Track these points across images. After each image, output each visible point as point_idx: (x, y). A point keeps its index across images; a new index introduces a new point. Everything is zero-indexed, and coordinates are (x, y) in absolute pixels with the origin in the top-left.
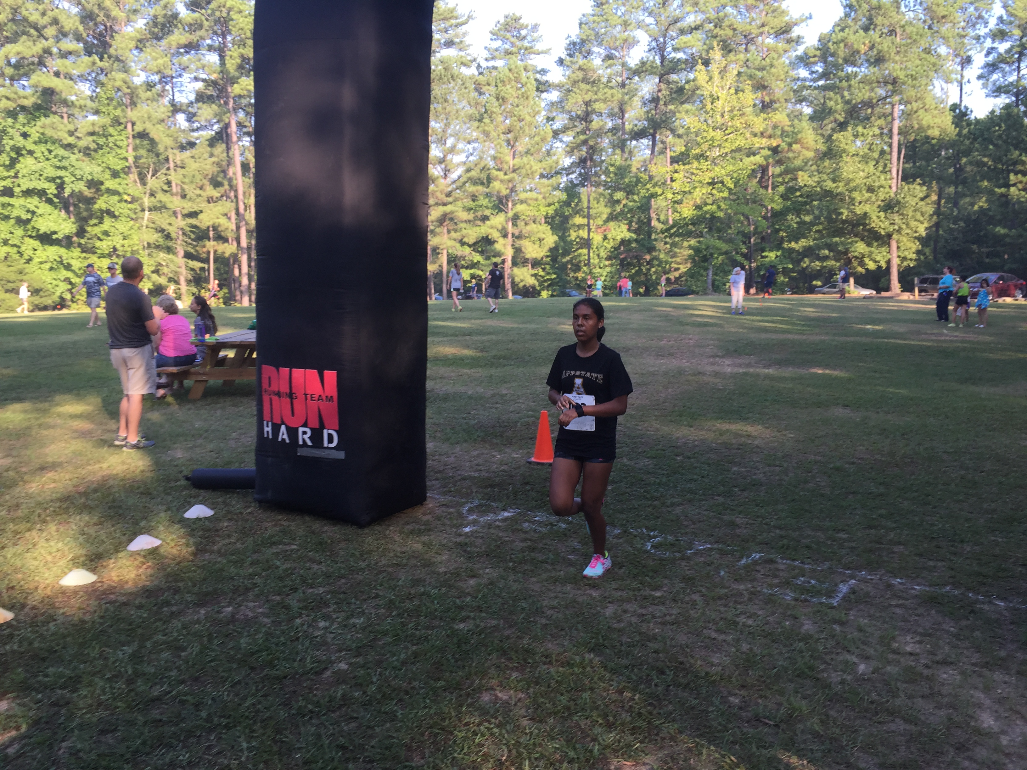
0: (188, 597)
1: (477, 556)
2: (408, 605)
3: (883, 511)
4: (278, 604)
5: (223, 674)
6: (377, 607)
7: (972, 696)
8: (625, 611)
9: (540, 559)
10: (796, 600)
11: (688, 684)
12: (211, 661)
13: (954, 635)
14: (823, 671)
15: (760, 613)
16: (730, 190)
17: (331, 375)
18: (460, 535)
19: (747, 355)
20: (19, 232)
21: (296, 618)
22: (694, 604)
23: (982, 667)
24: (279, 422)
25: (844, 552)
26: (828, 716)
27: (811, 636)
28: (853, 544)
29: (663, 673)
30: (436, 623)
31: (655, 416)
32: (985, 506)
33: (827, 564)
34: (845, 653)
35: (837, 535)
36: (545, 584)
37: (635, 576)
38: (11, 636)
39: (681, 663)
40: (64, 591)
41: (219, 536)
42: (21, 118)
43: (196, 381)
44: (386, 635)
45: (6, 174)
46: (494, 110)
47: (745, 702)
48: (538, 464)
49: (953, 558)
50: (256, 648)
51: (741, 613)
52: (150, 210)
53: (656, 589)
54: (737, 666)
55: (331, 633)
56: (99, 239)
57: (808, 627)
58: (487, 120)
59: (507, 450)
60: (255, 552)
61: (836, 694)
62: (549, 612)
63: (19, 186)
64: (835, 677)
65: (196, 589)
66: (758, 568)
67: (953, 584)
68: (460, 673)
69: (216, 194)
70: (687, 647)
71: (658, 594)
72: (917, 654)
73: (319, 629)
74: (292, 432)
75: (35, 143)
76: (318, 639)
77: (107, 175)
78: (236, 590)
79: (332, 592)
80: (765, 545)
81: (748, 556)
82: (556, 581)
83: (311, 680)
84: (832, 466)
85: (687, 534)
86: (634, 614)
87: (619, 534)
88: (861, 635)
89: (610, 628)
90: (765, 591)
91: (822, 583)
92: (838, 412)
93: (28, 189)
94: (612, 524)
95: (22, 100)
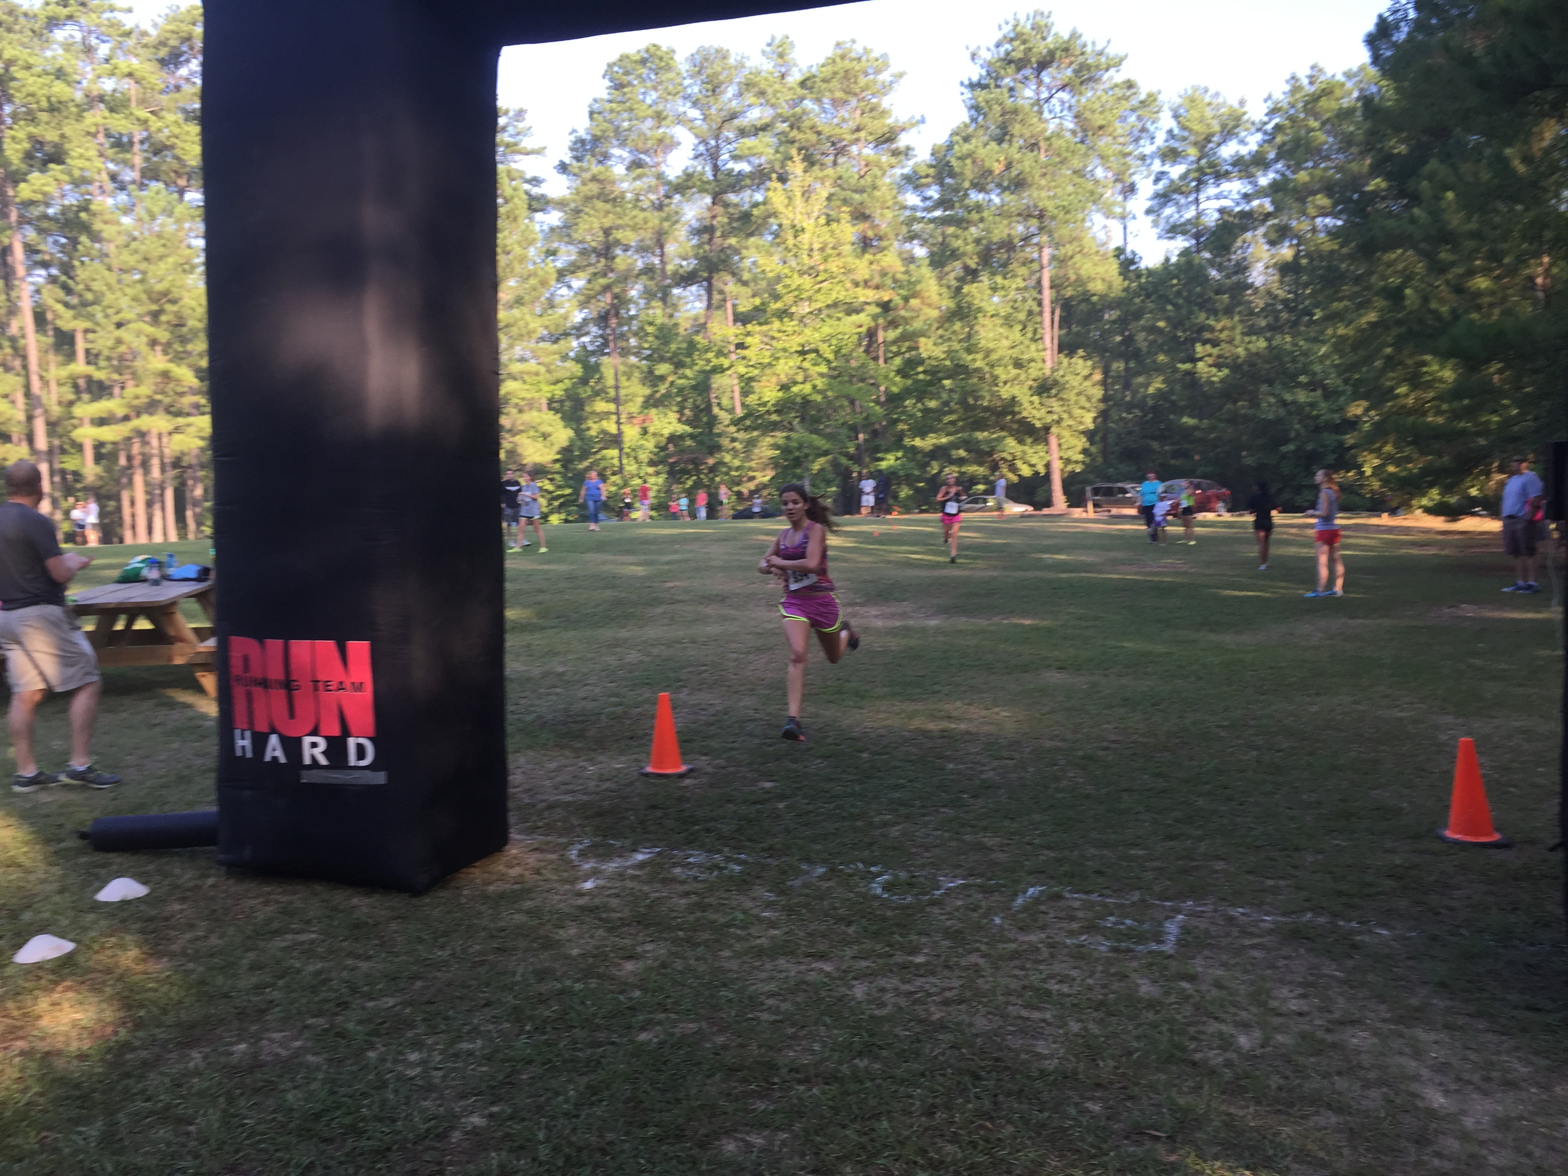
0: (161, 1034)
1: (623, 925)
3: (1177, 814)
4: (325, 1030)
6: (495, 1020)
7: (1403, 1066)
8: (883, 990)
9: (722, 920)
10: (1115, 950)
11: (1021, 1091)
13: (1343, 982)
14: (1195, 1051)
15: (1074, 973)
17: (359, 649)
18: (581, 895)
19: (897, 600)
21: (368, 1049)
22: (977, 969)
23: (1397, 1023)
25: (1149, 875)
26: (1231, 1116)
27: (1158, 1002)
28: (1157, 864)
30: (602, 1036)
32: (1305, 798)
33: (1136, 896)
34: (1212, 1021)
35: (1131, 852)
36: (746, 959)
37: (876, 935)
39: (997, 1060)
41: (173, 928)
44: (530, 1062)
47: (1111, 1108)
48: (661, 776)
49: (1295, 873)
50: (319, 1107)
51: (1048, 977)
53: (914, 951)
54: (1076, 1056)
55: (435, 1069)
57: (1146, 988)
59: (601, 758)
60: (249, 949)
62: (771, 1002)
64: (1216, 1058)
65: (170, 1019)
66: (1043, 908)
67: (1312, 910)
70: (995, 1034)
71: (920, 960)
72: (1307, 1014)
73: (412, 1065)
76: (418, 1082)
78: (242, 1015)
79: (410, 1004)
80: (1040, 873)
81: (1025, 892)
82: (760, 953)
83: (433, 1148)
84: (1080, 753)
85: (923, 866)
86: (897, 992)
87: (825, 873)
88: (1224, 992)
89: (872, 1017)
90: (1068, 941)
91: (1141, 922)
92: (1054, 677)
94: (809, 861)
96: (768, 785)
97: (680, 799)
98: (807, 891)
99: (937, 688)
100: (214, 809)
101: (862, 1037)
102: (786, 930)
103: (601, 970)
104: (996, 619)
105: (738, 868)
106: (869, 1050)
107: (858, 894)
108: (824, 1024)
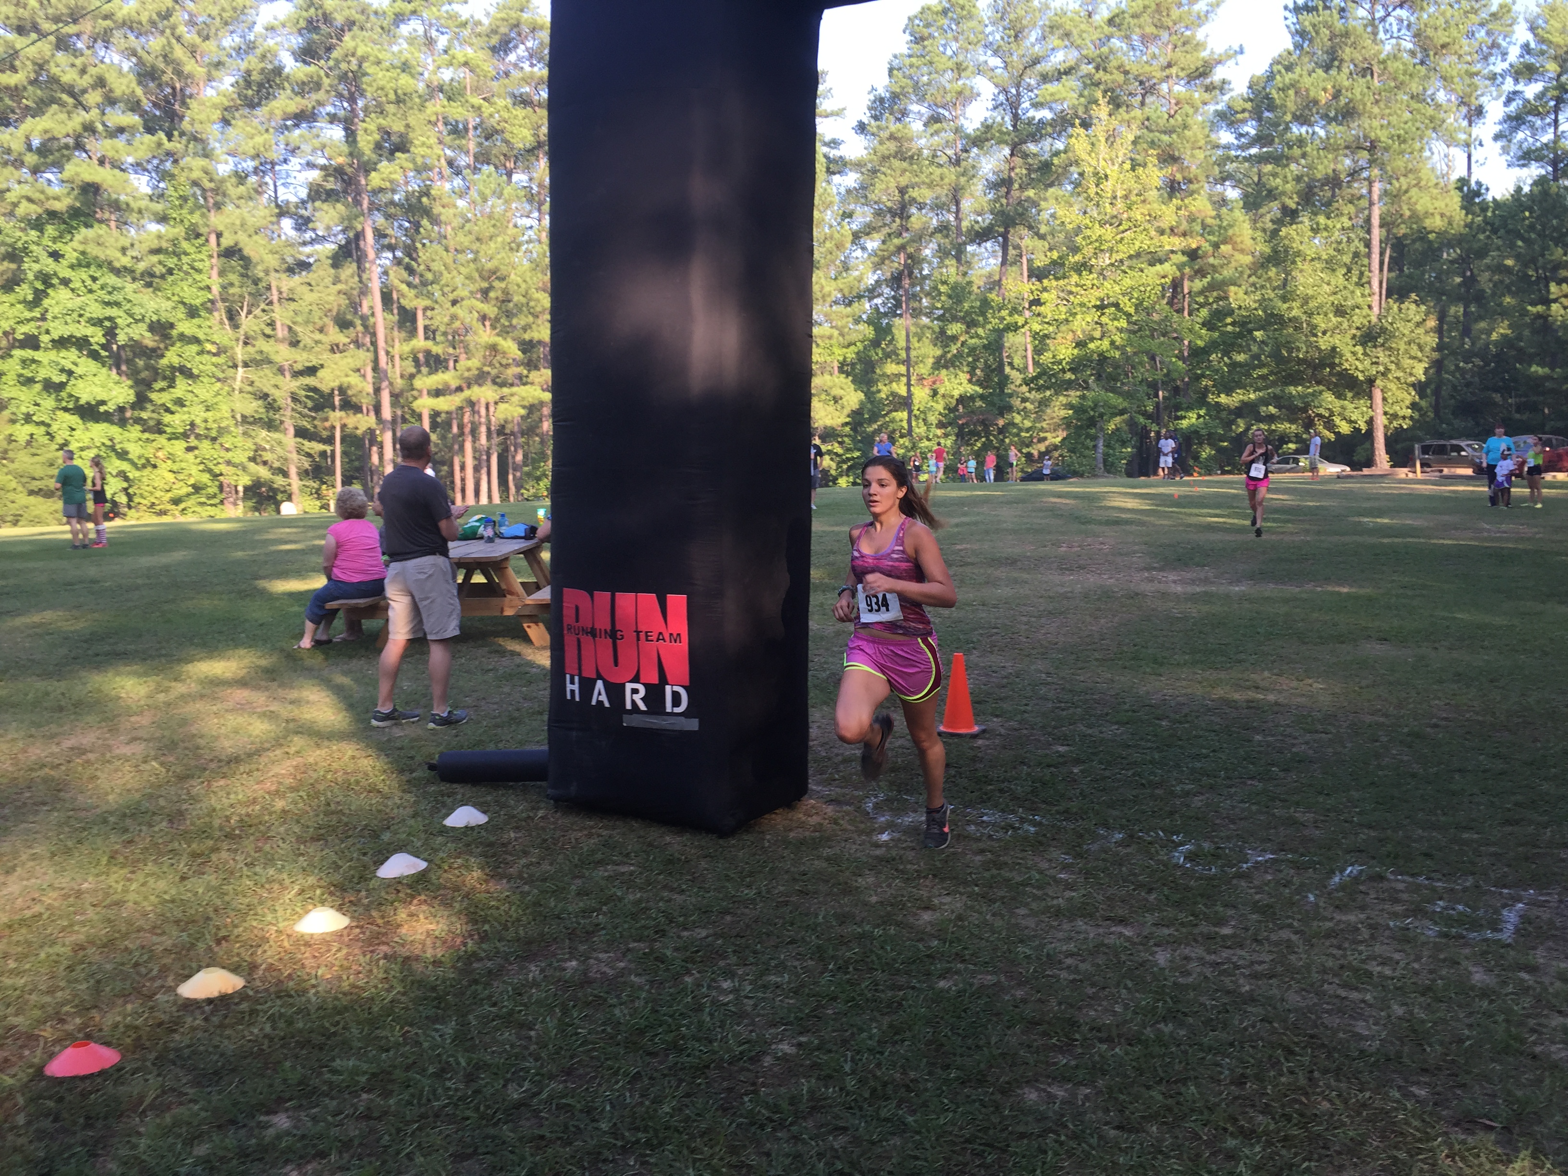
0: (503, 947)
1: (920, 877)
2: (848, 953)
3: (1518, 798)
4: (646, 954)
6: (800, 956)
8: (1187, 958)
9: (1018, 879)
10: (1446, 935)
11: (1339, 1069)
14: (1536, 1043)
15: (1397, 956)
16: (1128, 315)
18: (878, 846)
19: (1198, 565)
20: (49, 402)
21: (684, 974)
22: (1289, 945)
25: (1485, 861)
27: (1492, 991)
28: (1494, 849)
30: (902, 980)
31: (1097, 660)
33: (1469, 882)
35: (1463, 836)
36: (1043, 917)
37: (1178, 904)
38: (253, 1012)
39: (1312, 1037)
40: (306, 942)
41: (510, 854)
42: (50, 230)
44: (834, 999)
45: (28, 315)
47: (1439, 1094)
48: (953, 735)
50: (643, 1023)
51: (1369, 958)
52: (246, 365)
53: (1219, 923)
54: (1399, 1039)
55: (746, 997)
56: (168, 410)
57: (1479, 977)
60: (575, 877)
62: (1069, 961)
63: (48, 332)
64: (1558, 1053)
65: (511, 935)
66: (1362, 888)
69: (342, 338)
70: (1309, 1011)
71: (1226, 931)
73: (725, 992)
74: (616, 691)
75: (72, 267)
76: (731, 1008)
77: (181, 313)
78: (572, 935)
79: (721, 936)
80: (1359, 852)
81: (1342, 871)
82: (1058, 913)
83: (748, 1070)
84: (1406, 730)
85: (1229, 838)
86: (1202, 961)
87: (1123, 839)
89: (1175, 983)
90: (1391, 924)
91: (1475, 909)
92: (1374, 649)
93: (61, 338)
94: (1106, 826)
95: (51, 202)
96: (1061, 749)
97: (974, 759)
98: (1103, 856)
99: (1242, 656)
100: (545, 748)
101: (1165, 1002)
102: (1083, 892)
103: (900, 918)
104: (1309, 587)
105: (1032, 829)
106: (1171, 1016)
107: (1159, 862)
108: (1126, 987)
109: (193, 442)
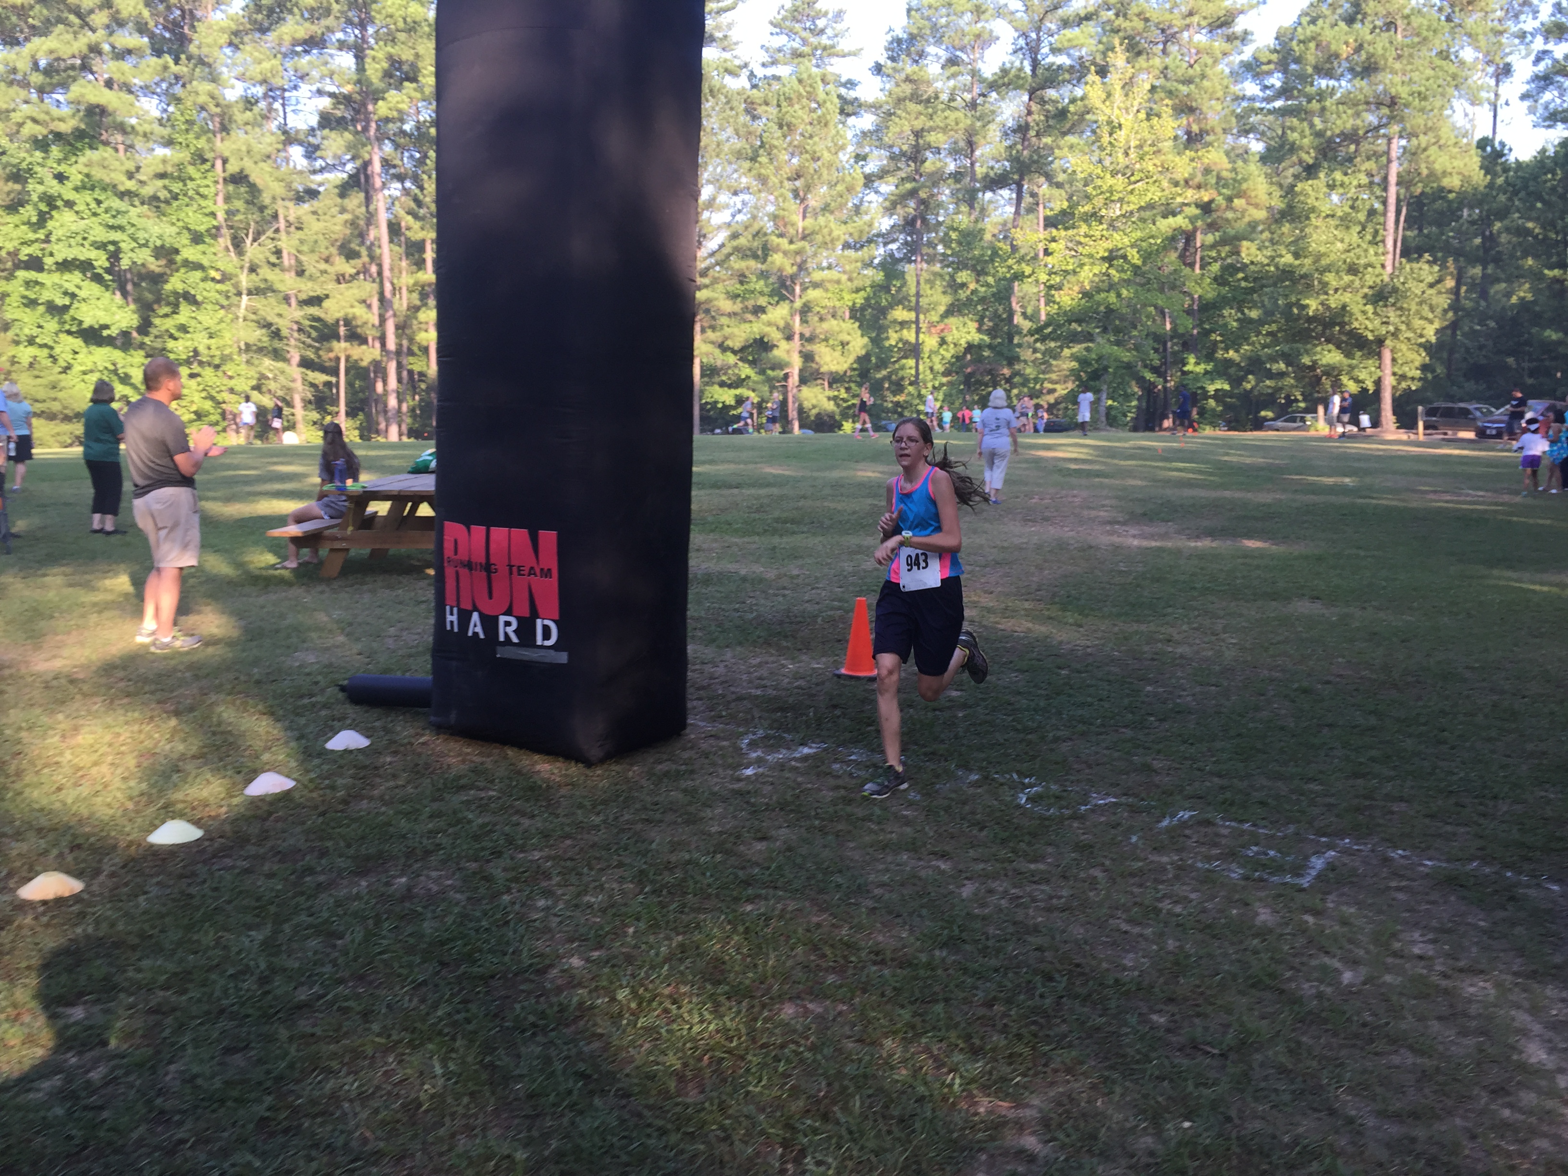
0: (341, 862)
1: (766, 810)
2: (668, 878)
3: (1374, 753)
4: (475, 873)
5: (401, 970)
6: (621, 880)
7: (1513, 1019)
8: (991, 892)
9: (860, 815)
11: (1090, 995)
12: (380, 953)
13: (1484, 932)
14: (1290, 980)
15: (1193, 896)
16: (1136, 268)
18: (739, 780)
19: (1162, 520)
20: (52, 325)
21: (503, 893)
22: (1094, 881)
23: (1528, 977)
24: (470, 608)
25: (1317, 810)
26: (1299, 1043)
27: (1271, 931)
28: (1332, 800)
29: (1051, 979)
30: (710, 904)
32: (1530, 747)
33: (1291, 829)
34: (1322, 954)
35: (1306, 787)
36: (871, 850)
37: (1004, 841)
38: (83, 914)
39: (1078, 965)
40: (155, 852)
41: (380, 776)
42: (55, 151)
43: (332, 550)
44: (637, 919)
45: (32, 236)
46: (775, 143)
47: (1175, 1022)
48: (851, 677)
49: (1482, 821)
50: (446, 935)
51: (1165, 896)
52: (250, 293)
53: (1034, 861)
54: (1161, 971)
55: (556, 915)
56: (172, 336)
57: (1264, 916)
58: (763, 159)
59: (804, 657)
60: (434, 800)
61: (1310, 1013)
62: (878, 891)
63: (51, 254)
64: (1308, 988)
65: (352, 851)
66: (1187, 832)
67: (1482, 859)
68: (750, 975)
69: (348, 268)
70: (1086, 943)
71: (1039, 867)
72: (1430, 958)
73: (537, 909)
74: (489, 623)
75: (76, 189)
76: (537, 924)
77: (185, 239)
78: (411, 853)
79: (553, 858)
80: (1198, 798)
81: (1172, 816)
82: (885, 847)
83: (533, 981)
84: (1296, 686)
85: (1079, 782)
86: (1005, 895)
87: (977, 780)
88: (1345, 929)
89: (969, 914)
90: (1200, 865)
91: (1285, 854)
92: (1303, 607)
93: (65, 261)
94: (966, 767)
95: (56, 123)
96: (954, 694)
100: (430, 676)
101: (951, 931)
102: (918, 828)
103: (728, 846)
107: (1002, 802)
108: (920, 916)
109: (196, 368)
